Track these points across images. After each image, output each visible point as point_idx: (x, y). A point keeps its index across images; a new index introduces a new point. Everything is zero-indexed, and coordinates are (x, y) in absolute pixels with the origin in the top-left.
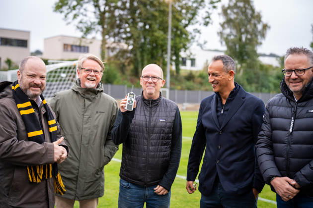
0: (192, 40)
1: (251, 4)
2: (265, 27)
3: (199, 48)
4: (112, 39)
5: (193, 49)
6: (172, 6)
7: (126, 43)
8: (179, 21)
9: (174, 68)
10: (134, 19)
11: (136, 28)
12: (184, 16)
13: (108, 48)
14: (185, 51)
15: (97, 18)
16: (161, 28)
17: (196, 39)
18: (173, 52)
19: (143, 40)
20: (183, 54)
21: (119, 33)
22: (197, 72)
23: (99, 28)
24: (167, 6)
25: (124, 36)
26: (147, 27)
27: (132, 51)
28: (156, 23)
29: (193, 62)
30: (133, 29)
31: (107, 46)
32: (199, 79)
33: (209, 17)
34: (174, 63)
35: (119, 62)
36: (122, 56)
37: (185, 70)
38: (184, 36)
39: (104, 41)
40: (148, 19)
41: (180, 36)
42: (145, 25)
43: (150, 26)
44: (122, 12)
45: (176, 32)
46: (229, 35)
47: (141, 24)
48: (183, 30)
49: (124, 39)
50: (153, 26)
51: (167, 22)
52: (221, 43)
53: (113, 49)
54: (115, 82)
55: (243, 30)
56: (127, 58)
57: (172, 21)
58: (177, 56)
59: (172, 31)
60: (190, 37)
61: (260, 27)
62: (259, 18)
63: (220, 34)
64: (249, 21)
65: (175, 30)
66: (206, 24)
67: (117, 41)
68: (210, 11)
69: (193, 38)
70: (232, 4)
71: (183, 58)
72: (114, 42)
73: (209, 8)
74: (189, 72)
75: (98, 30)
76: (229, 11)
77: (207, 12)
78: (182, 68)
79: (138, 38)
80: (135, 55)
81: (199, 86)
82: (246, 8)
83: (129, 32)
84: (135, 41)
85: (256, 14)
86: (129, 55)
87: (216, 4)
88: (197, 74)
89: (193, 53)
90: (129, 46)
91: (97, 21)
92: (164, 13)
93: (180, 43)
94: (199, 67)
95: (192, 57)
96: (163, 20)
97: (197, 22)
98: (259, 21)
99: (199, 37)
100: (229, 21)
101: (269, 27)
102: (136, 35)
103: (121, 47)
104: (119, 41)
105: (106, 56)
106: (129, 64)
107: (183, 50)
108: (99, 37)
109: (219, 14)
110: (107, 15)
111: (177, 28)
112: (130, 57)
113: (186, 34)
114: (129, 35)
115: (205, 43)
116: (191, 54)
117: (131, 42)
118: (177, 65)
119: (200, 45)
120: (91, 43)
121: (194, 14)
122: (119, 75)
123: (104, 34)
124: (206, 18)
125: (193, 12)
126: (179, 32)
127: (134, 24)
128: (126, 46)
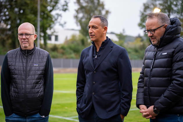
0: (55, 22)
2: (107, 12)
3: (60, 27)
5: (57, 27)
7: (5, 23)
8: (46, 7)
9: (42, 42)
10: (11, 5)
11: (13, 12)
12: (49, 4)
14: (50, 29)
16: (32, 12)
18: (42, 30)
20: (49, 32)
22: (59, 45)
25: (4, 18)
26: (22, 11)
27: (10, 30)
28: (28, 9)
29: (57, 38)
30: (11, 13)
32: (61, 51)
33: (67, 5)
34: (42, 38)
36: (3, 33)
37: (51, 44)
38: (49, 19)
40: (22, 5)
41: (46, 18)
42: (20, 10)
43: (24, 10)
46: (82, 18)
47: (16, 10)
48: (49, 14)
49: (3, 20)
50: (26, 11)
51: (36, 8)
52: (77, 24)
56: (7, 35)
57: (41, 7)
58: (45, 33)
60: (54, 19)
61: (103, 12)
62: (102, 6)
63: (75, 18)
64: (96, 9)
65: (42, 14)
66: (65, 10)
68: (67, 1)
69: (56, 20)
71: (49, 35)
74: (53, 45)
77: (65, 1)
78: (49, 42)
79: (15, 19)
80: (13, 32)
81: (61, 55)
83: (8, 15)
84: (12, 22)
85: (101, 3)
86: (8, 32)
88: (60, 47)
89: (56, 31)
90: (7, 25)
93: (47, 23)
94: (61, 41)
95: (55, 34)
96: (33, 6)
97: (58, 8)
98: (103, 8)
99: (61, 19)
100: (82, 8)
101: (110, 13)
102: (13, 17)
106: (8, 39)
107: (49, 28)
109: (75, 3)
111: (44, 12)
112: (9, 34)
113: (51, 18)
114: (8, 17)
115: (65, 23)
116: (55, 32)
117: (9, 22)
118: (45, 40)
119: (62, 25)
121: (56, 3)
124: (64, 6)
126: (45, 16)
127: (11, 9)
128: (5, 26)
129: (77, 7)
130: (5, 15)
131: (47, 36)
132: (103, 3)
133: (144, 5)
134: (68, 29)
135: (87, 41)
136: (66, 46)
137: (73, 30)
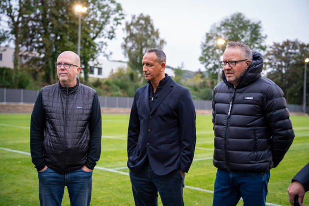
0: (99, 51)
1: (151, 22)
2: (162, 42)
3: (105, 58)
4: (25, 48)
5: (100, 58)
6: (82, 20)
7: (38, 52)
8: (88, 34)
9: (83, 75)
10: (45, 29)
11: (48, 38)
12: (92, 29)
13: (21, 56)
14: (93, 61)
15: (11, 27)
16: (71, 39)
17: (103, 50)
18: (82, 61)
19: (54, 50)
20: (91, 63)
21: (32, 42)
22: (103, 79)
23: (13, 37)
24: (77, 19)
25: (37, 45)
26: (59, 38)
27: (43, 59)
28: (67, 35)
29: (100, 71)
30: (45, 39)
31: (20, 53)
32: (106, 86)
33: (113, 32)
35: (31, 68)
36: (34, 63)
37: (93, 78)
38: (92, 47)
39: (17, 50)
40: (59, 30)
41: (88, 47)
42: (56, 36)
43: (61, 37)
44: (35, 23)
45: (85, 43)
46: (131, 48)
47: (53, 35)
48: (92, 42)
49: (36, 48)
50: (64, 37)
51: (77, 34)
52: (125, 55)
53: (26, 57)
54: (28, 88)
55: (143, 44)
56: (39, 65)
57: (82, 33)
58: (86, 64)
59: (81, 42)
60: (97, 49)
61: (158, 42)
62: (157, 34)
63: (124, 47)
64: (149, 37)
65: (84, 41)
66: (111, 38)
67: (29, 49)
68: (115, 27)
69: (100, 49)
70: (135, 21)
71: (91, 67)
72: (27, 51)
73: (114, 24)
74: (96, 80)
75: (12, 39)
76: (132, 27)
77: (112, 27)
78: (90, 75)
79: (51, 47)
80: (47, 63)
81: (105, 92)
82: (147, 26)
83: (41, 42)
84: (46, 50)
85: (155, 30)
86: (41, 62)
87: (119, 21)
88: (104, 81)
89: (100, 62)
90: (40, 54)
91: (10, 30)
92: (74, 26)
93: (89, 53)
94: (105, 75)
95: (99, 66)
96: (73, 32)
97: (103, 35)
98: (158, 37)
99: (106, 49)
100: (132, 36)
101: (166, 43)
102: (48, 44)
103: (33, 55)
104: (32, 50)
105: (19, 63)
106: (41, 71)
107: (91, 59)
108: (12, 45)
109: (123, 29)
110: (20, 25)
111: (85, 40)
112: (42, 64)
113: (94, 46)
114: (41, 44)
115: (111, 54)
116: (98, 63)
117: (43, 51)
118: (86, 73)
119: (106, 56)
120: (5, 50)
121: (101, 29)
122: (31, 80)
123: (17, 43)
124: (110, 32)
125: (100, 26)
126: (87, 44)
127: (46, 35)
128: (37, 55)
129: (126, 34)
130: (38, 42)
131: (89, 68)
132: (157, 30)
133: (207, 34)
134: (114, 61)
135: (137, 76)
136: (111, 81)
137: (120, 61)
